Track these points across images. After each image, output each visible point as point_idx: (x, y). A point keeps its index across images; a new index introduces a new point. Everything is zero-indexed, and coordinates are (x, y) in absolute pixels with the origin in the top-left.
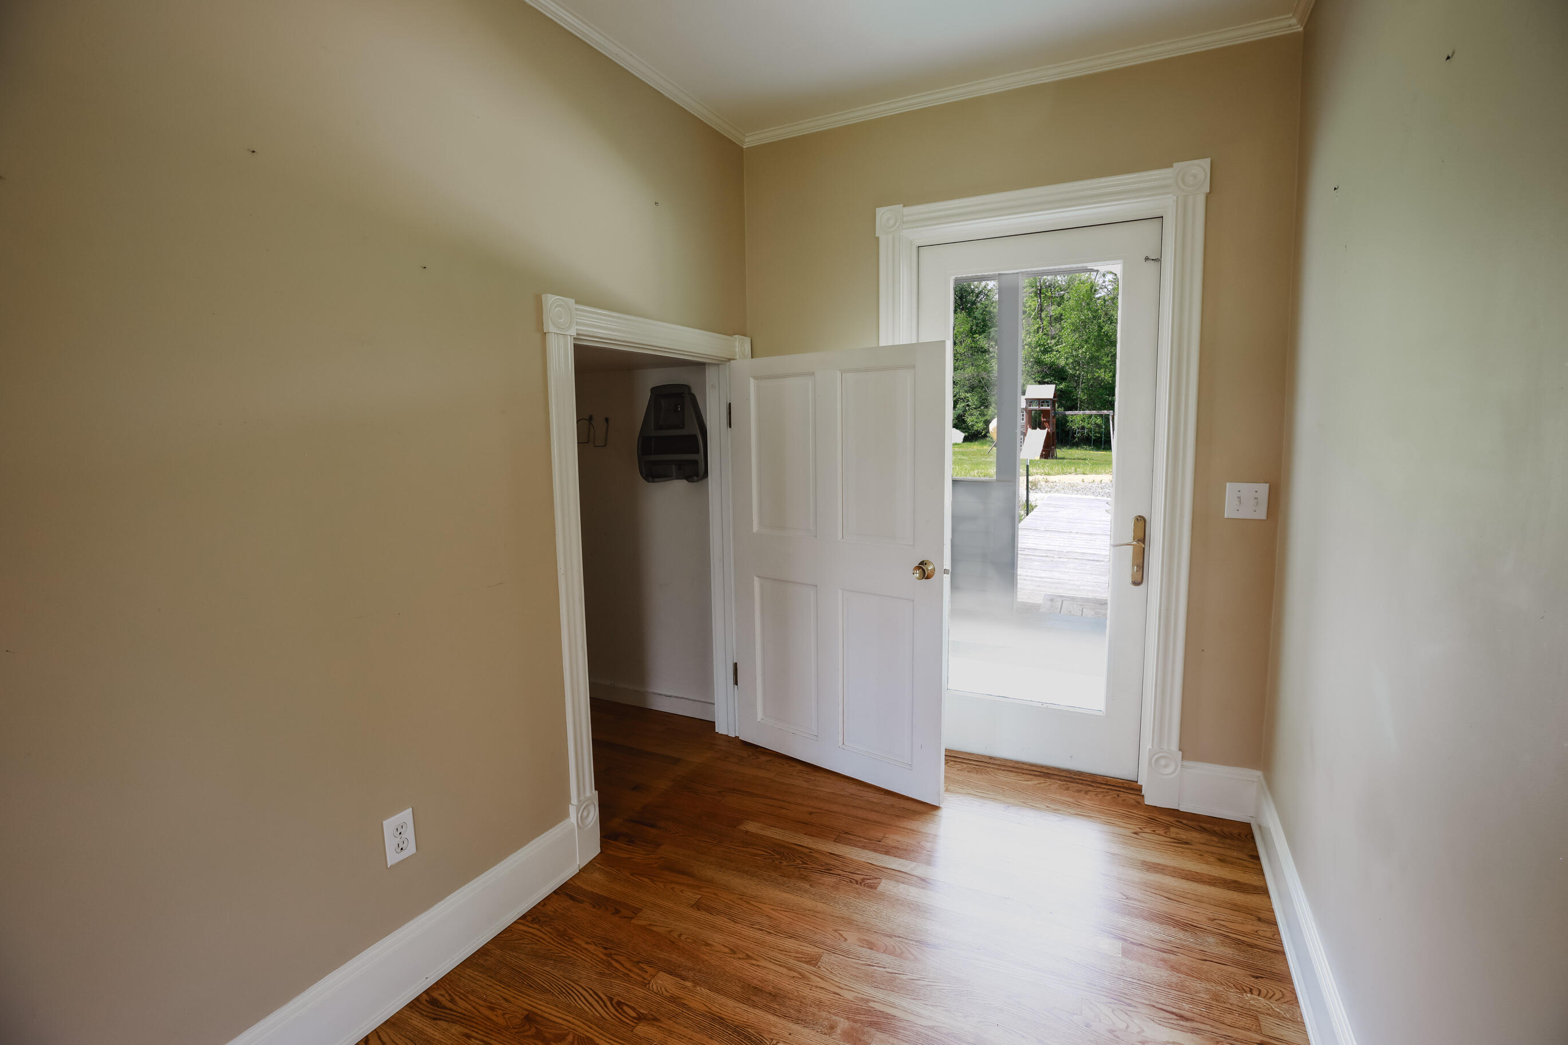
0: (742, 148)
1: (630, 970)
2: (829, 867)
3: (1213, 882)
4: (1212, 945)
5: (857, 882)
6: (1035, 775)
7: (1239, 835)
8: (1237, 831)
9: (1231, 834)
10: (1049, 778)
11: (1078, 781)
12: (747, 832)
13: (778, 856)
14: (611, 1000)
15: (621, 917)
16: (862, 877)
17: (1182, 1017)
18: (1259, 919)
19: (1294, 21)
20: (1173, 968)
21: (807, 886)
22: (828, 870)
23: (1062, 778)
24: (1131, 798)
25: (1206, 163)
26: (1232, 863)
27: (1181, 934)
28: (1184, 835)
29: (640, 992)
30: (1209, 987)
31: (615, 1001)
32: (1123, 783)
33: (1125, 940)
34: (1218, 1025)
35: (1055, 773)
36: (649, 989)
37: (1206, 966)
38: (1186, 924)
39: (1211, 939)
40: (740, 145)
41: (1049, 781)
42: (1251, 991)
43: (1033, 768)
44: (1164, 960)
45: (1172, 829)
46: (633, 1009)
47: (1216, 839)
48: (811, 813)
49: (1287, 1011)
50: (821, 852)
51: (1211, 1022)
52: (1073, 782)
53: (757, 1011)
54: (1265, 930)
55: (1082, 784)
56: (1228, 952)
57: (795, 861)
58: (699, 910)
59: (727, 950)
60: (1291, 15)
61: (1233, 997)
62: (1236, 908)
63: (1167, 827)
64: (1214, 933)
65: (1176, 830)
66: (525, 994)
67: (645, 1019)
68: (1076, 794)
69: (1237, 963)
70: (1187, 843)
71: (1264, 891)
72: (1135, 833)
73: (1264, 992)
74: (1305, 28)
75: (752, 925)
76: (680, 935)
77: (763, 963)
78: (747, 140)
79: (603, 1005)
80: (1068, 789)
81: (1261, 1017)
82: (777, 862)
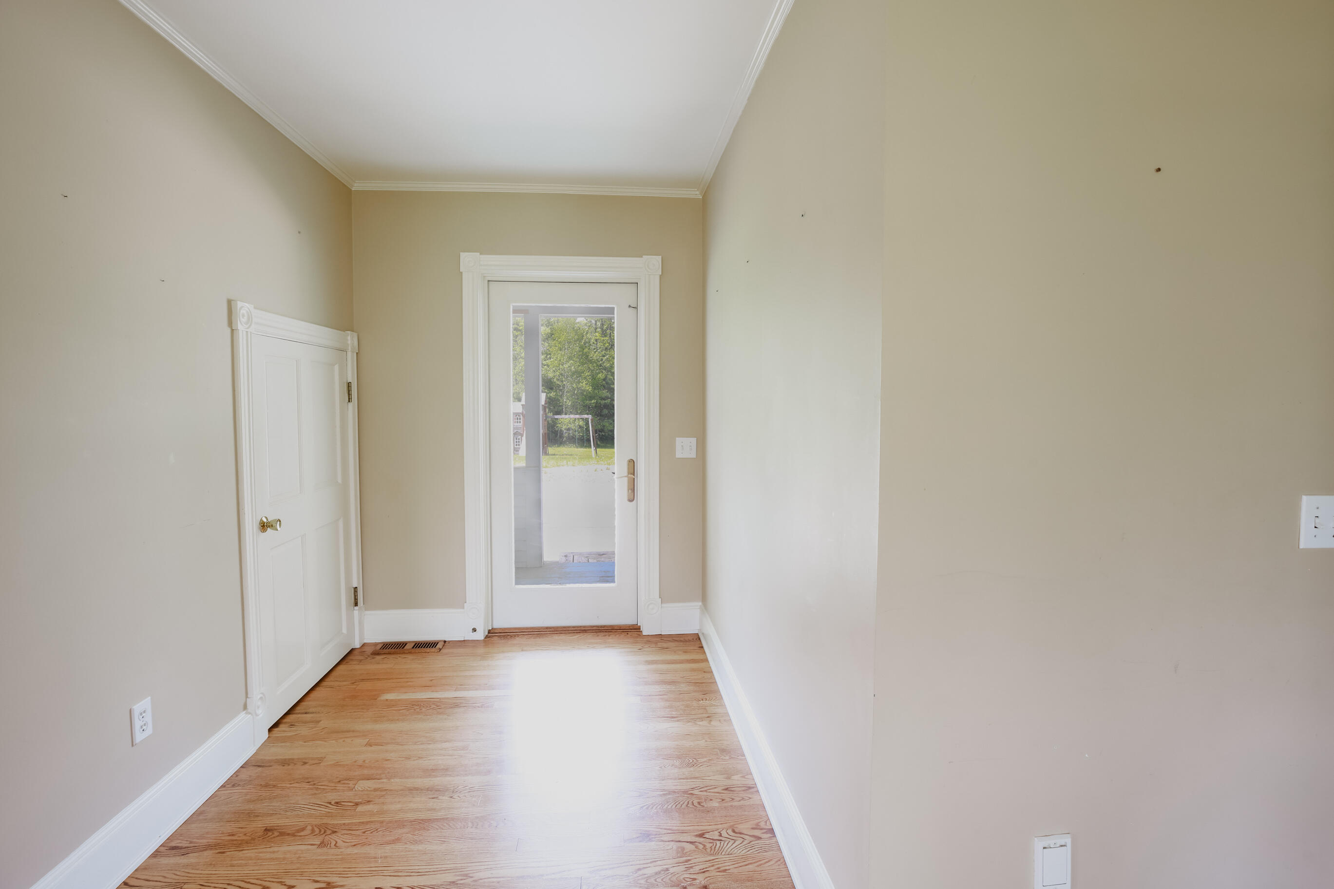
0: (351, 190)
1: (336, 787)
2: (456, 704)
3: (681, 662)
4: (684, 687)
5: (479, 707)
6: (577, 633)
7: (693, 639)
8: (692, 638)
9: (689, 639)
10: (586, 632)
11: (603, 631)
12: (387, 700)
13: (418, 707)
14: (330, 803)
15: (311, 765)
16: (481, 704)
17: (673, 717)
18: (704, 672)
19: (698, 193)
20: (667, 700)
21: (445, 716)
22: (457, 706)
23: (594, 631)
24: (635, 634)
25: (659, 258)
26: (689, 652)
27: (668, 687)
28: (665, 645)
29: (351, 793)
30: (684, 703)
31: (333, 803)
32: (629, 627)
33: (642, 696)
34: (688, 716)
35: (589, 629)
36: (355, 790)
37: (681, 696)
38: (670, 682)
39: (682, 685)
40: (350, 187)
41: (586, 634)
42: (702, 700)
43: (575, 629)
44: (661, 699)
45: (659, 644)
46: (350, 802)
47: (682, 644)
48: (431, 680)
49: (719, 703)
50: (448, 698)
51: (686, 716)
52: (601, 632)
53: (438, 779)
54: (707, 675)
55: (606, 632)
56: (691, 688)
57: (430, 706)
58: (371, 746)
59: (404, 759)
60: (696, 190)
61: (695, 704)
62: (693, 670)
63: (656, 643)
64: (684, 682)
65: (661, 643)
66: (256, 821)
67: (361, 803)
68: (603, 637)
69: (695, 691)
70: (667, 648)
71: (706, 660)
72: (640, 649)
73: (708, 699)
74: (703, 197)
75: (415, 743)
76: (364, 761)
77: (433, 758)
78: (356, 185)
79: (325, 807)
80: (598, 636)
81: (707, 708)
82: (418, 710)
